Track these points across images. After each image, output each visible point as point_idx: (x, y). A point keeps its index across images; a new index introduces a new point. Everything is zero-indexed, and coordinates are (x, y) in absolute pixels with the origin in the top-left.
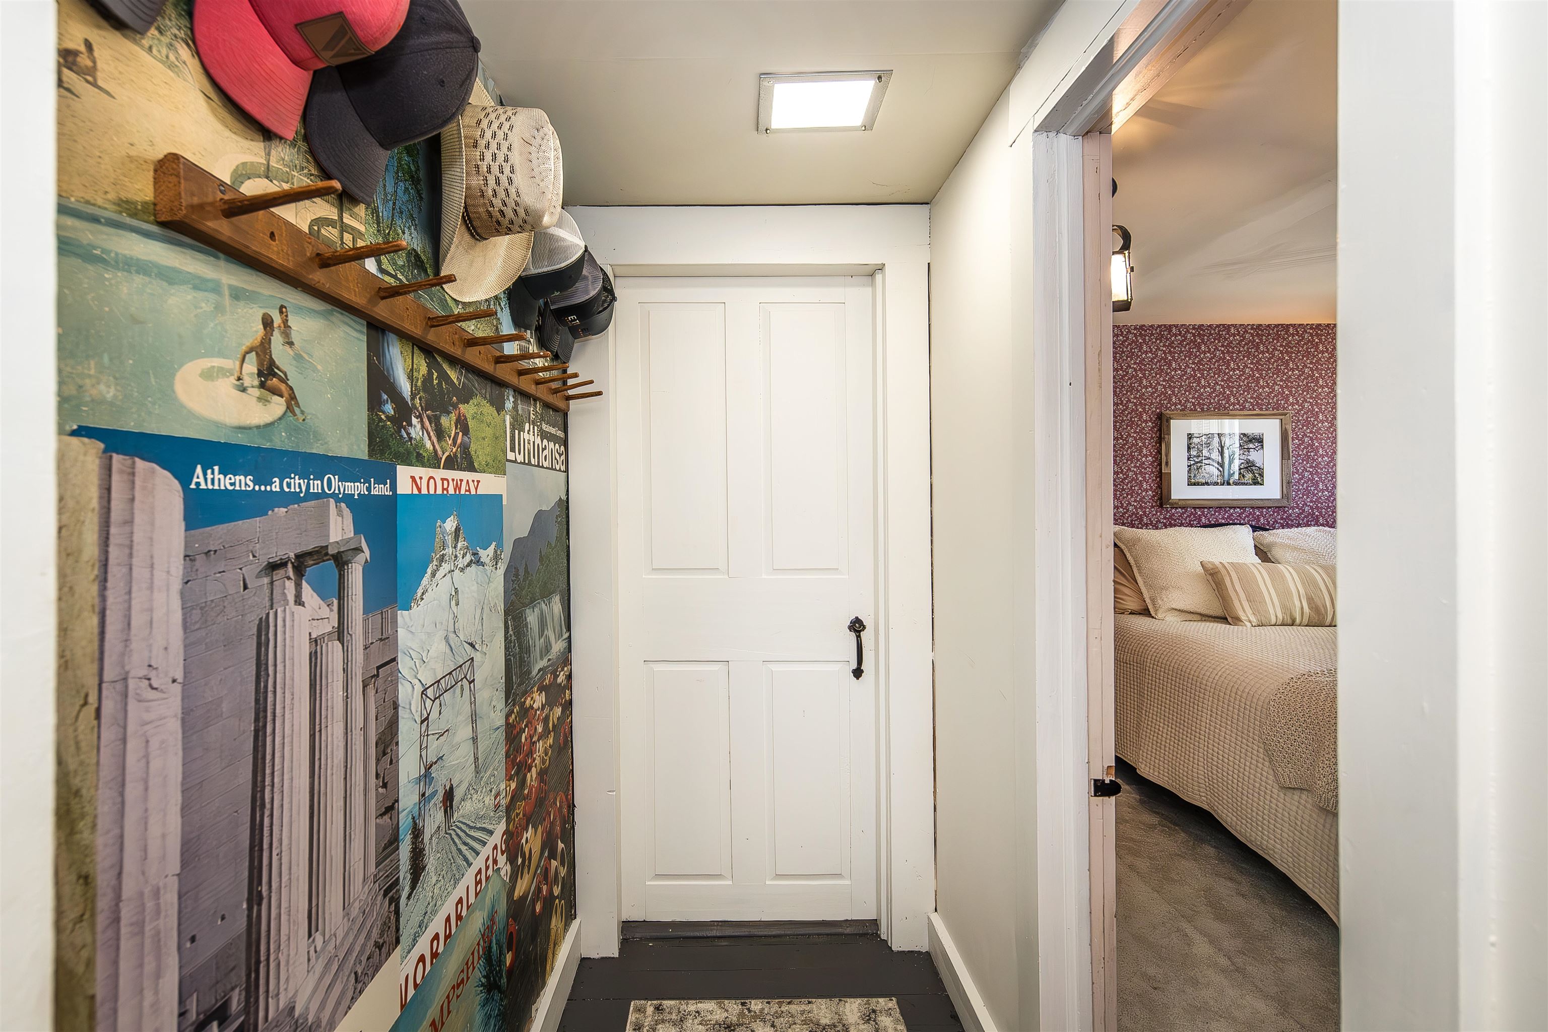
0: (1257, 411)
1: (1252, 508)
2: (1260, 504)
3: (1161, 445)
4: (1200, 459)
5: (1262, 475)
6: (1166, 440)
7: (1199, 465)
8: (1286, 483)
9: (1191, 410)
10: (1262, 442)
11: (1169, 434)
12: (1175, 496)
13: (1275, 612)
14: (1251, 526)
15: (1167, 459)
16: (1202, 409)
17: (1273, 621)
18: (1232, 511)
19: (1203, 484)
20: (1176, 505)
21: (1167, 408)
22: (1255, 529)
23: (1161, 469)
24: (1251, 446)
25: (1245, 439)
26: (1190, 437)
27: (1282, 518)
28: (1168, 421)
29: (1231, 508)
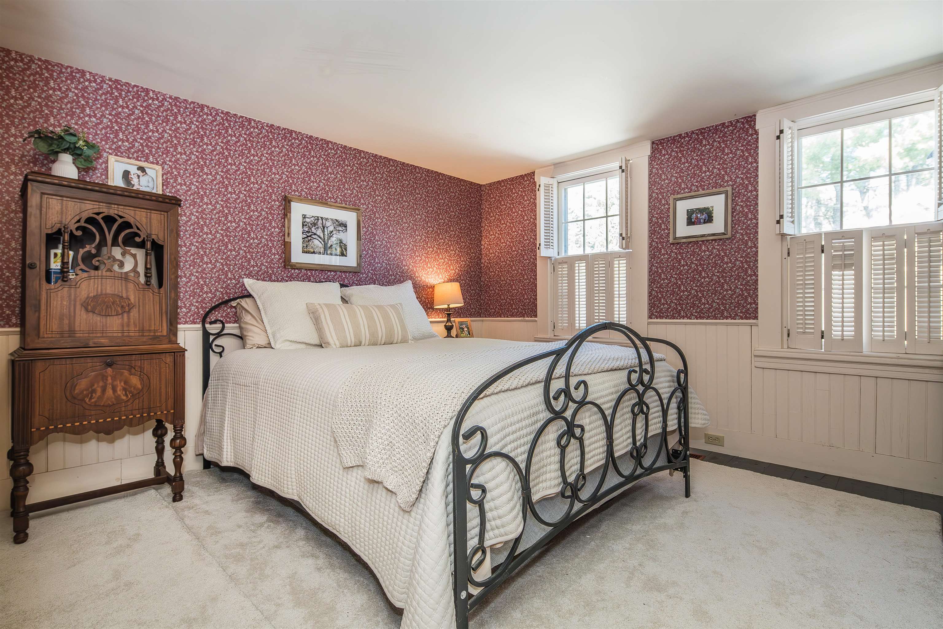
0: (344, 205)
1: (341, 272)
2: (345, 269)
3: (284, 221)
4: (310, 234)
5: (346, 250)
6: (288, 216)
7: (309, 238)
8: (360, 256)
9: (305, 197)
10: (346, 227)
11: (290, 213)
12: (294, 260)
13: (350, 338)
14: (340, 284)
15: (289, 231)
16: (312, 198)
17: (349, 344)
18: (329, 273)
19: (312, 253)
20: (294, 267)
21: (289, 193)
22: (342, 286)
23: (284, 239)
24: (340, 228)
25: (337, 223)
26: (304, 217)
27: (357, 280)
28: (290, 202)
29: (329, 271)
